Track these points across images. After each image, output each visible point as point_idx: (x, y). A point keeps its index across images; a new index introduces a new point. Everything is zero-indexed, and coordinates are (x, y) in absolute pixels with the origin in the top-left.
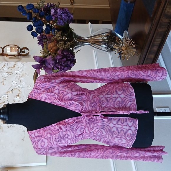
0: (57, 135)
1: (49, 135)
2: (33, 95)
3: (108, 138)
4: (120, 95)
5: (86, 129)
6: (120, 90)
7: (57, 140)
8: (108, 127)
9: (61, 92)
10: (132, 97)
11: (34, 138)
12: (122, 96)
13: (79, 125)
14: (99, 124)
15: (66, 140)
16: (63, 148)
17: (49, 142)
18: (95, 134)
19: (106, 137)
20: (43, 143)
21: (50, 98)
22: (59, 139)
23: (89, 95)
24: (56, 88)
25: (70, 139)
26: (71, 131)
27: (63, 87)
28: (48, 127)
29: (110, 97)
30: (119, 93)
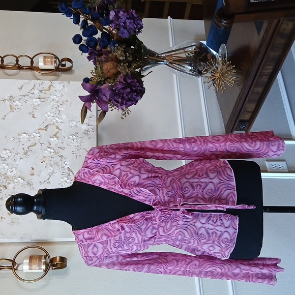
0: (117, 238)
1: (105, 238)
2: (83, 177)
3: (193, 245)
4: (212, 179)
5: (161, 230)
6: (213, 172)
7: (117, 244)
8: (193, 227)
9: (124, 173)
10: (231, 183)
11: (82, 241)
12: (216, 181)
13: (150, 224)
14: (181, 223)
15: (131, 245)
16: (125, 257)
17: (104, 248)
18: (173, 238)
19: (191, 243)
20: (95, 250)
21: (107, 181)
22: (120, 243)
23: (166, 178)
24: (117, 168)
25: (136, 244)
26: (137, 232)
27: (127, 166)
28: (104, 226)
29: (197, 182)
30: (212, 176)
